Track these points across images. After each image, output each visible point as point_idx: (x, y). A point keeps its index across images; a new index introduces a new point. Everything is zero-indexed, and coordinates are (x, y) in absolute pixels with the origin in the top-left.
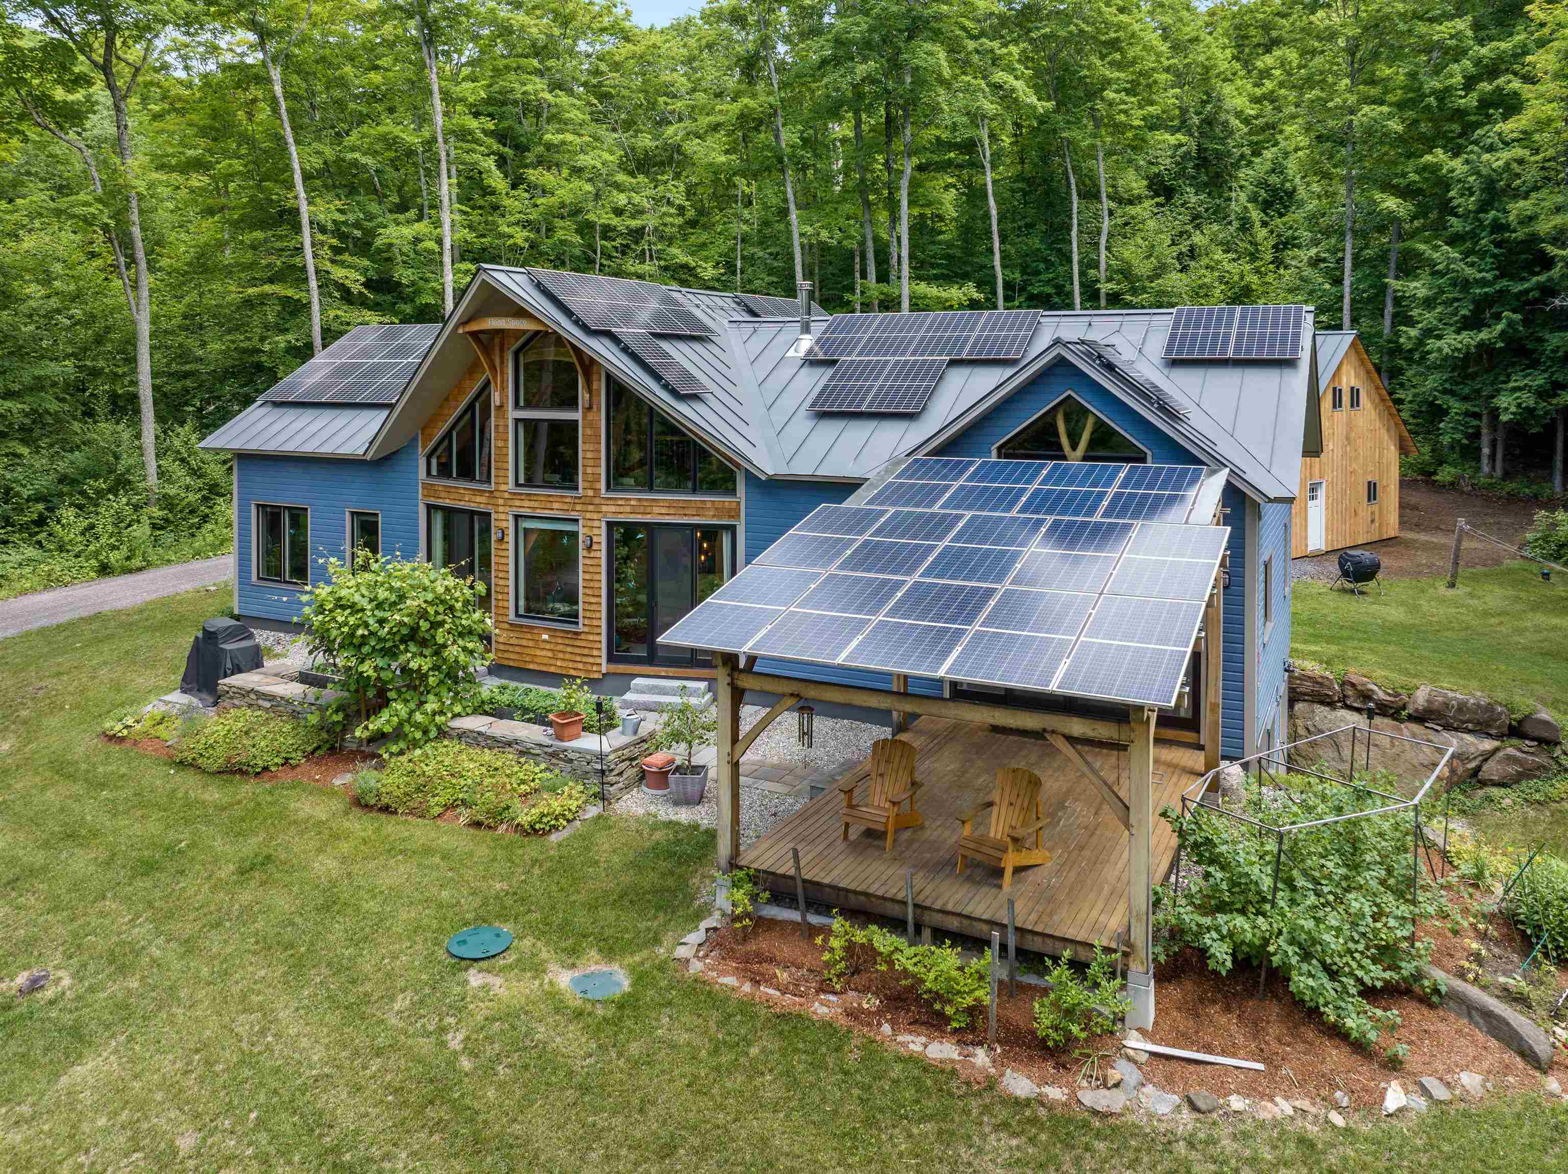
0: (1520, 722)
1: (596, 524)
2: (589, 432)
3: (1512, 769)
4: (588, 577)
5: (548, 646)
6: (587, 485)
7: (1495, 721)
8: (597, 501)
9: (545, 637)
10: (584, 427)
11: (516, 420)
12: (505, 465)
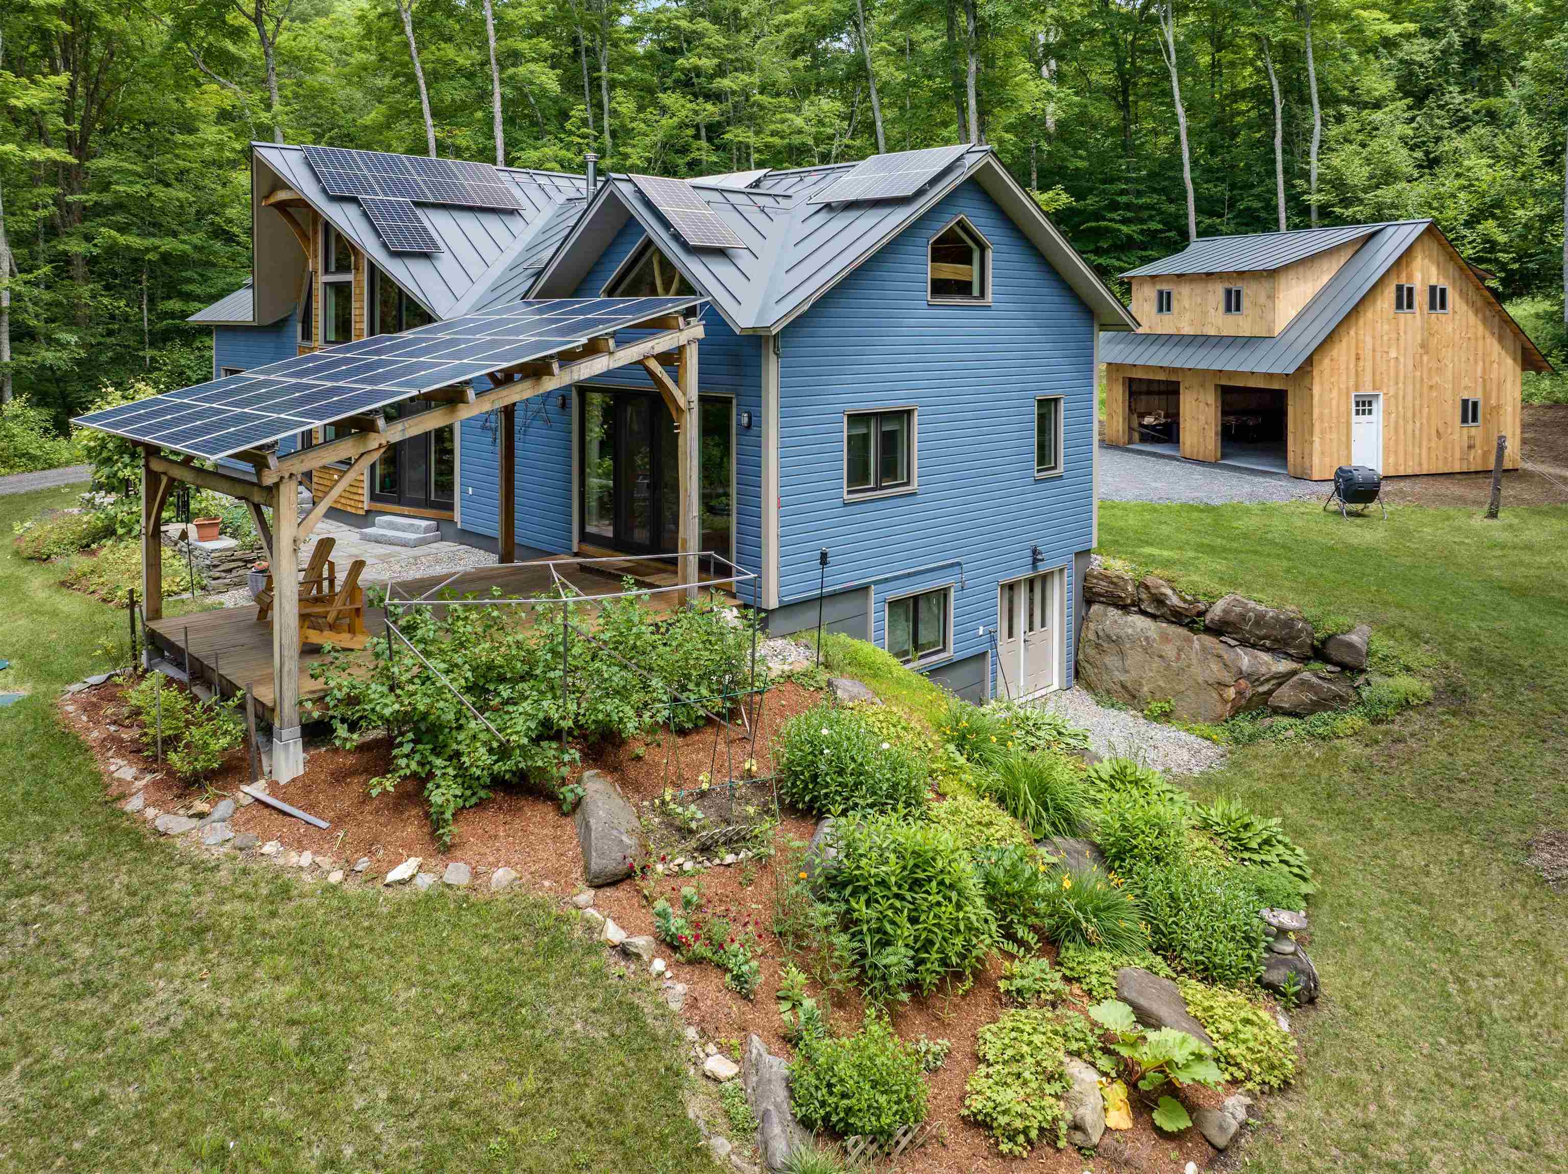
0: (1324, 642)
2: (358, 292)
3: (1307, 697)
7: (1294, 639)
10: (355, 287)
11: (324, 284)
12: (318, 325)
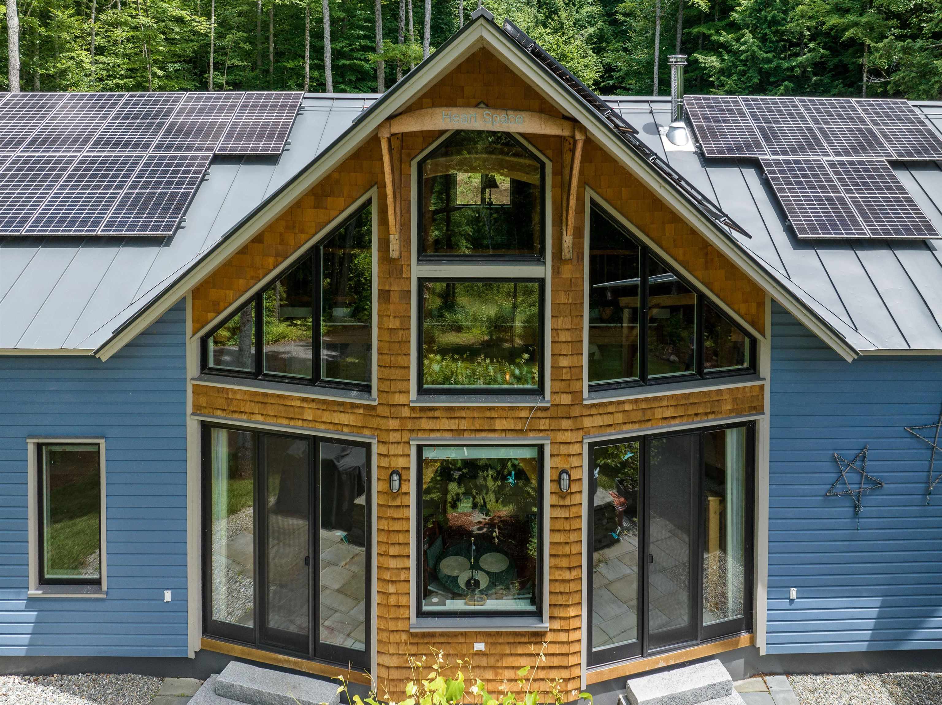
1: (575, 449)
2: (563, 298)
4: (559, 538)
5: (484, 662)
6: (559, 386)
8: (576, 411)
9: (480, 646)
10: (555, 292)
11: (421, 281)
12: (402, 360)
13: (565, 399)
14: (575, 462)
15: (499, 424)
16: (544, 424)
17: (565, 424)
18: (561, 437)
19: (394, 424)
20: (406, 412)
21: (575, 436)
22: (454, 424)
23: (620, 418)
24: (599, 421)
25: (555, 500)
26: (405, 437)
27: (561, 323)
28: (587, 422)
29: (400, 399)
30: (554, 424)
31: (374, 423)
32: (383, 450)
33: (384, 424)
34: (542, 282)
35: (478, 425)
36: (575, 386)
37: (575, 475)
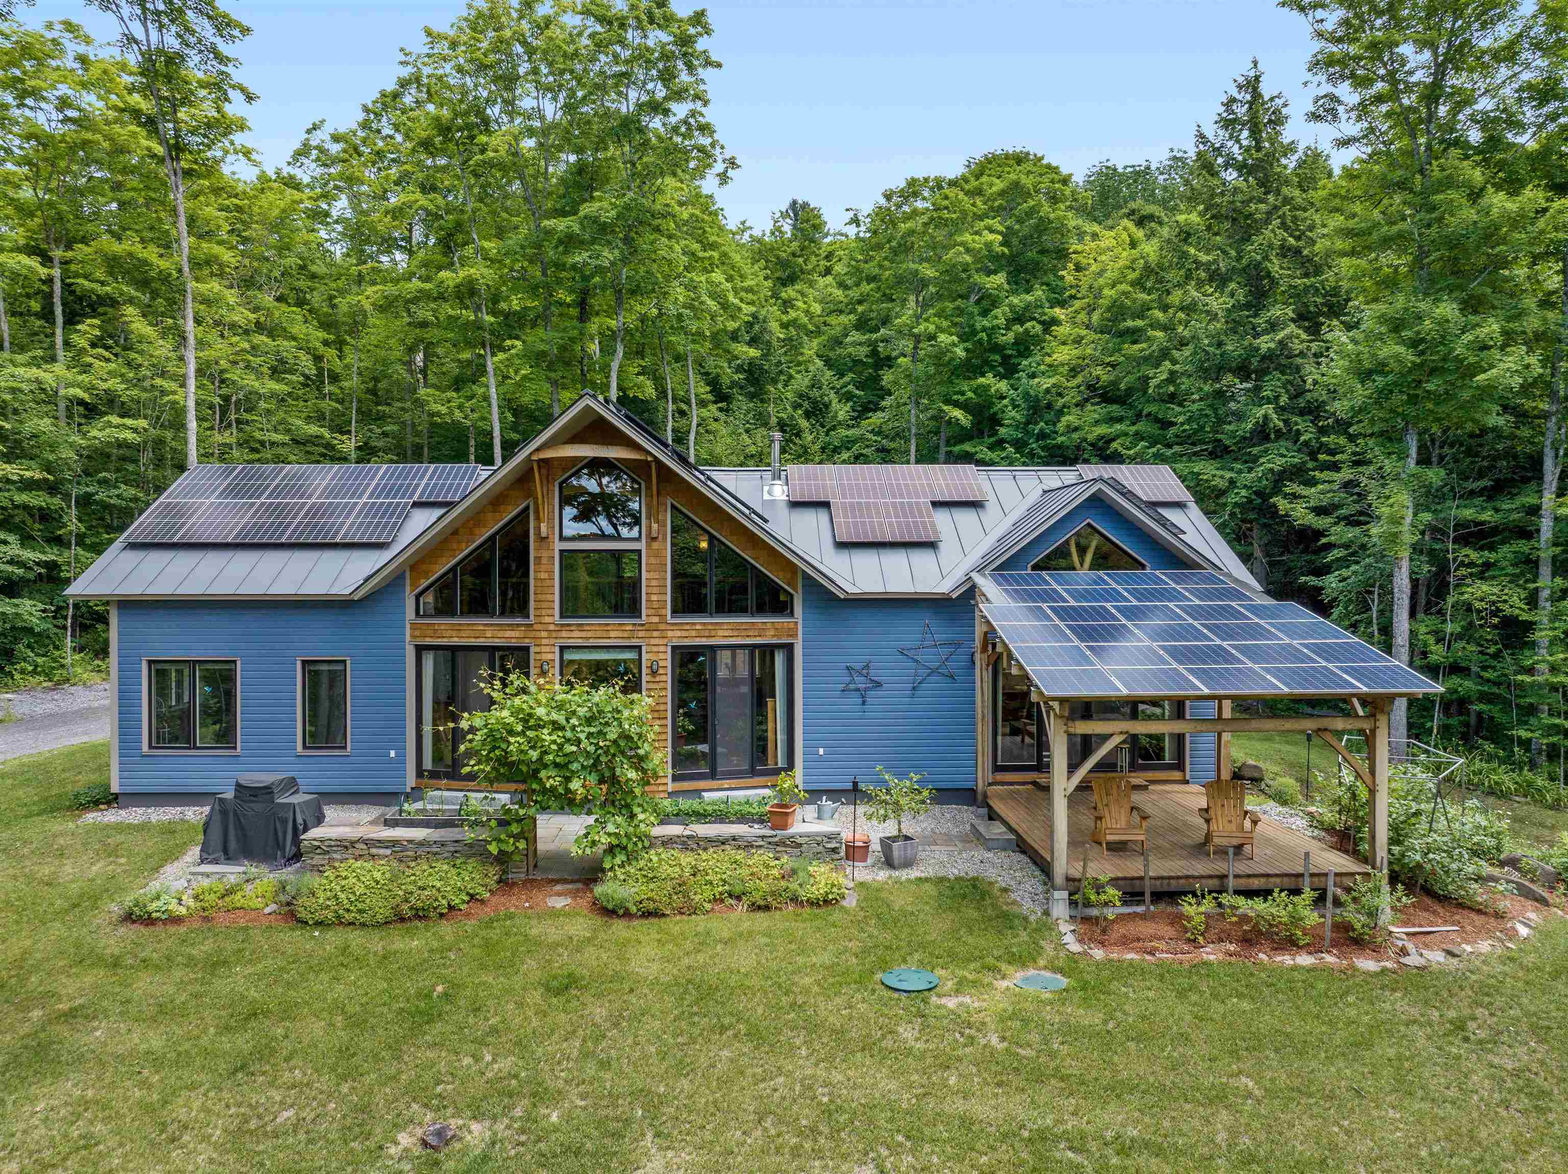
1: (662, 649)
2: (654, 561)
6: (650, 612)
8: (662, 627)
10: (648, 556)
11: (561, 551)
12: (549, 597)
13: (656, 619)
14: (662, 656)
15: (612, 634)
16: (641, 634)
17: (655, 634)
18: (653, 641)
19: (544, 634)
20: (552, 627)
21: (661, 642)
22: (583, 634)
23: (694, 633)
24: (679, 634)
25: (649, 678)
26: (552, 641)
27: (652, 575)
28: (670, 634)
29: (547, 619)
30: (648, 634)
31: (532, 634)
32: (537, 649)
33: (537, 634)
34: (639, 552)
35: (599, 634)
36: (663, 612)
37: (661, 664)
